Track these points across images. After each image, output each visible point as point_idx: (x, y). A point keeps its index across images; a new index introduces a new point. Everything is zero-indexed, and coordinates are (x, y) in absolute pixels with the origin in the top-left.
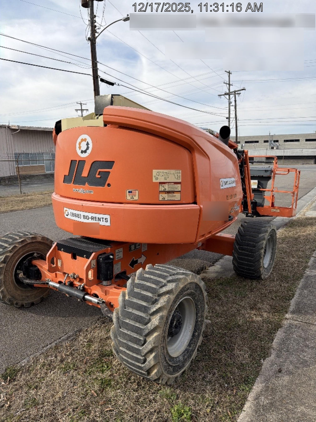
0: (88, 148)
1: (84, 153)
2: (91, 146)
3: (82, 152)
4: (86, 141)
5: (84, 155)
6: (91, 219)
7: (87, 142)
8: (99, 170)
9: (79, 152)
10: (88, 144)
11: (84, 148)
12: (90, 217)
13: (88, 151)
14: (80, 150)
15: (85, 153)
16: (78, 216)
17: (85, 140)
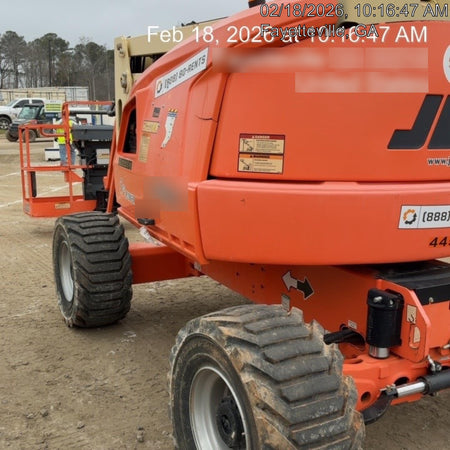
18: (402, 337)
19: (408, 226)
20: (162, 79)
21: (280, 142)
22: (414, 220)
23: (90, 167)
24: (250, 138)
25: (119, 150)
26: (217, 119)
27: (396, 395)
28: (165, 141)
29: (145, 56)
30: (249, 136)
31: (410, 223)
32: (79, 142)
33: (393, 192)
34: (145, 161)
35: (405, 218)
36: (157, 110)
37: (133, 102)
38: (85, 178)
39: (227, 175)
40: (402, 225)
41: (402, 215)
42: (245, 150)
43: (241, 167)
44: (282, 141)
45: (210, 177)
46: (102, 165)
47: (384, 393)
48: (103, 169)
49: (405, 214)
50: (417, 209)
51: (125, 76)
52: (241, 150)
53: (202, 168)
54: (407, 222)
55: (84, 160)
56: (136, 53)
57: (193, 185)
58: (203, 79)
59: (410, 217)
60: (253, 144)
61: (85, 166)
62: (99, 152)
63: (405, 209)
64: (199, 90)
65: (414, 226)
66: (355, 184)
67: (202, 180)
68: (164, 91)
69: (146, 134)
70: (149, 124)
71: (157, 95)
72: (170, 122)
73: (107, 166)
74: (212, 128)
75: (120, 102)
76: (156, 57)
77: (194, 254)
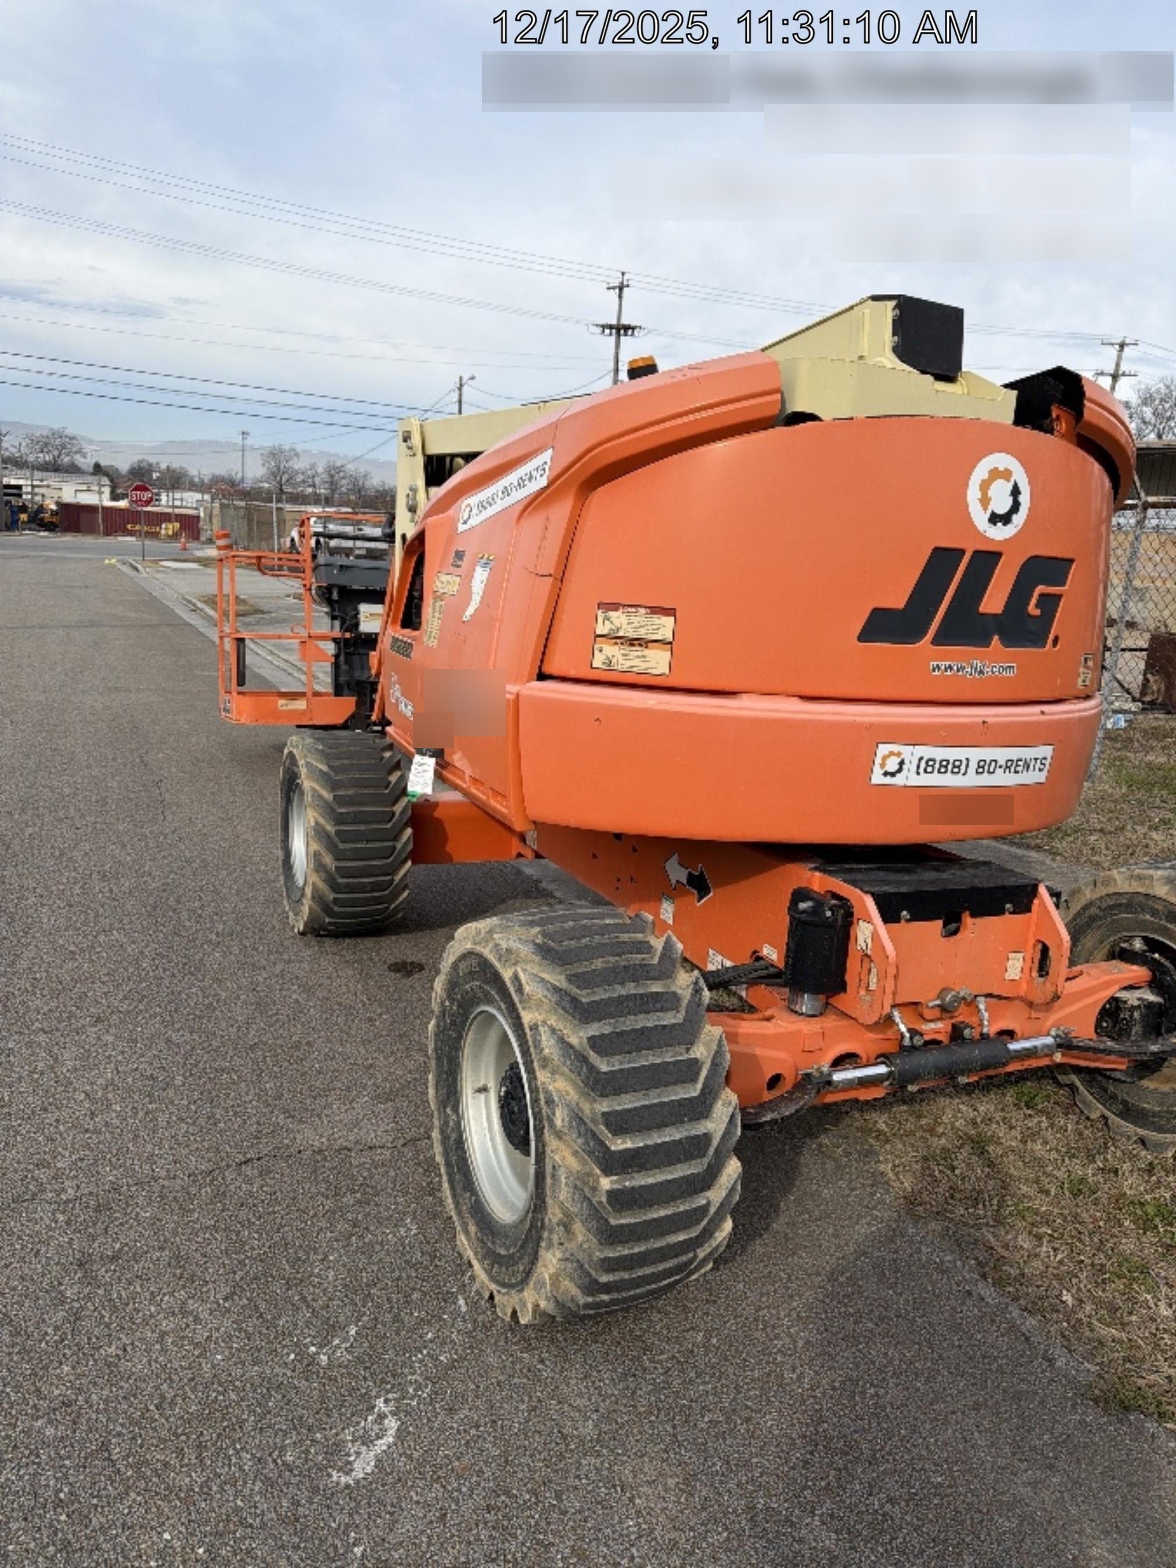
0: (1015, 507)
1: (999, 524)
2: (1025, 499)
3: (994, 519)
4: (1009, 481)
5: (1000, 533)
6: (1002, 770)
7: (1012, 483)
8: (1040, 589)
9: (980, 519)
10: (1016, 492)
11: (1002, 506)
12: (1001, 762)
13: (1014, 517)
14: (985, 509)
15: (1005, 524)
16: (957, 767)
17: (1006, 474)
18: (847, 978)
19: (888, 780)
20: (473, 500)
21: (669, 621)
22: (900, 770)
23: (348, 635)
24: (617, 610)
25: (394, 622)
26: (561, 577)
27: (829, 1083)
28: (470, 611)
29: (453, 456)
30: (615, 606)
31: (893, 775)
32: (329, 588)
33: (866, 719)
34: (433, 643)
35: (883, 765)
36: (459, 555)
37: (420, 537)
38: (337, 656)
39: (573, 673)
40: (877, 778)
41: (878, 760)
42: (605, 632)
43: (598, 661)
44: (672, 619)
45: (542, 677)
46: (370, 635)
47: (808, 1076)
48: (371, 641)
49: (885, 758)
50: (906, 751)
51: (414, 490)
52: (599, 632)
53: (529, 659)
54: (886, 774)
55: (337, 623)
56: (436, 448)
57: (512, 688)
58: (540, 504)
59: (892, 765)
60: (620, 621)
61: (337, 633)
62: (365, 609)
63: (883, 749)
64: (534, 523)
65: (899, 780)
66: (795, 700)
67: (528, 682)
68: (474, 522)
69: (438, 597)
70: (444, 578)
71: (461, 528)
72: (481, 575)
73: (377, 635)
74: (551, 591)
75: (404, 537)
76: (469, 457)
77: (504, 810)
